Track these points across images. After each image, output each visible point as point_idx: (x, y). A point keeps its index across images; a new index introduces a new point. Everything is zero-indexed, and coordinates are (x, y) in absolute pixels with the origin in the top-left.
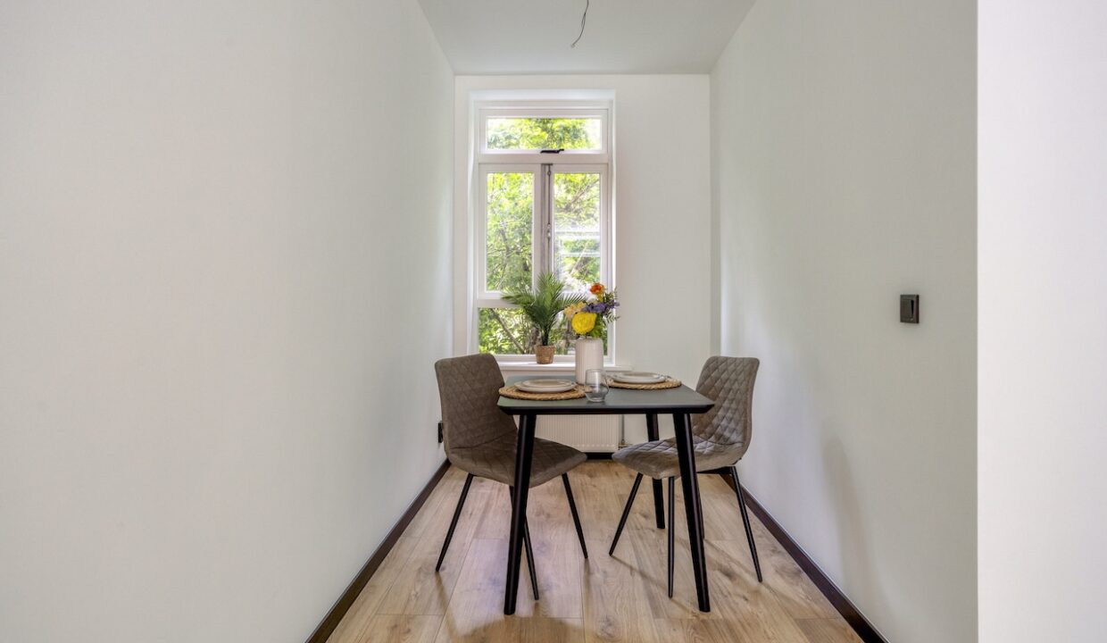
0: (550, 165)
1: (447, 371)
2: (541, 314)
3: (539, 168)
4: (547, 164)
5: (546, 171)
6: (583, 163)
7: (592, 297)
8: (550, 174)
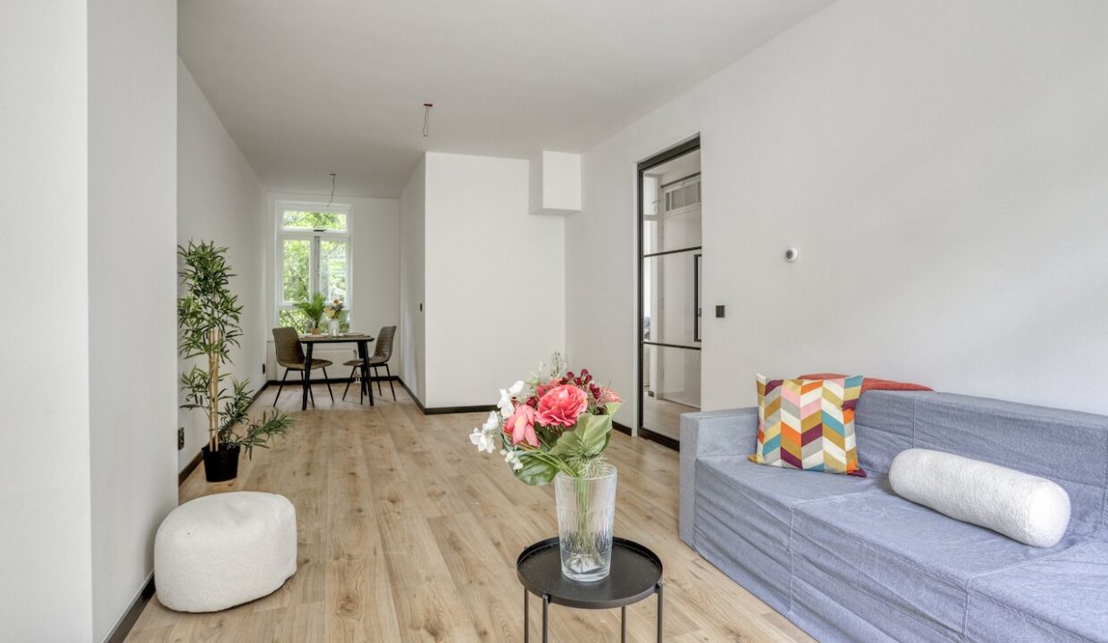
0: (319, 237)
1: (277, 333)
2: (314, 312)
3: (313, 239)
4: (317, 236)
5: (317, 240)
6: (335, 238)
7: (335, 305)
8: (319, 241)
